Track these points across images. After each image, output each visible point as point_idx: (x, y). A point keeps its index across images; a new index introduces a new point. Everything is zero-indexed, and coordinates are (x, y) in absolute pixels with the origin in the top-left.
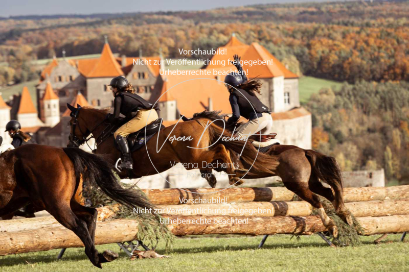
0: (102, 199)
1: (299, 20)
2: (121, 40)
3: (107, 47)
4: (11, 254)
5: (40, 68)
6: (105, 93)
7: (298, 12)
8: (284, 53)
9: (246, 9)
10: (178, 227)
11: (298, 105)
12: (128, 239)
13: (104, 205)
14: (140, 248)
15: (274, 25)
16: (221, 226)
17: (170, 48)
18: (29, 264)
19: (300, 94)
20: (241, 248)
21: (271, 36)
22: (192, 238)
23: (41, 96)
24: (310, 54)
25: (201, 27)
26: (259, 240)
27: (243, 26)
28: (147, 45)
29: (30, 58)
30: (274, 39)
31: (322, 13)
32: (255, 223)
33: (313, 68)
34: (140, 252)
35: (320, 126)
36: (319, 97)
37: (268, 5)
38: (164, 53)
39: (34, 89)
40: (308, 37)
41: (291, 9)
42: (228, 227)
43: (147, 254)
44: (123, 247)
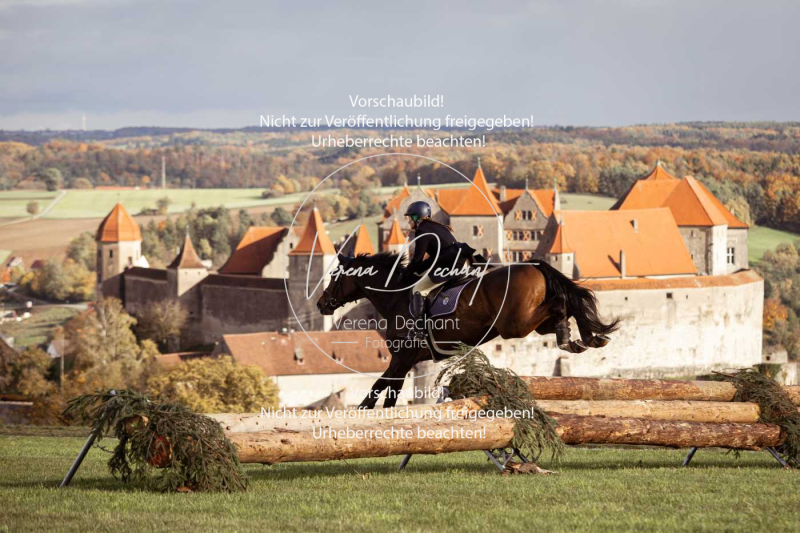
0: (465, 388)
1: (753, 148)
2: (501, 164)
3: (480, 173)
4: (334, 459)
5: (385, 199)
6: (474, 238)
7: (751, 135)
8: (729, 191)
9: (677, 128)
10: (571, 432)
11: (747, 267)
12: (498, 444)
13: (467, 397)
14: (516, 459)
15: (716, 153)
16: (631, 433)
17: (568, 178)
18: (359, 475)
19: (750, 251)
20: (657, 466)
21: (712, 167)
22: (590, 447)
23: (385, 238)
24: (766, 194)
25: (614, 151)
26: (684, 455)
27: (672, 151)
28: (537, 171)
29: (373, 183)
30: (716, 172)
31: (785, 137)
32: (679, 431)
33: (771, 215)
34: (516, 464)
35: (776, 296)
36: (776, 256)
37: (709, 122)
38: (560, 185)
39: (376, 228)
40: (763, 171)
41: (741, 129)
42: (641, 434)
43: (525, 468)
44: (491, 457)
